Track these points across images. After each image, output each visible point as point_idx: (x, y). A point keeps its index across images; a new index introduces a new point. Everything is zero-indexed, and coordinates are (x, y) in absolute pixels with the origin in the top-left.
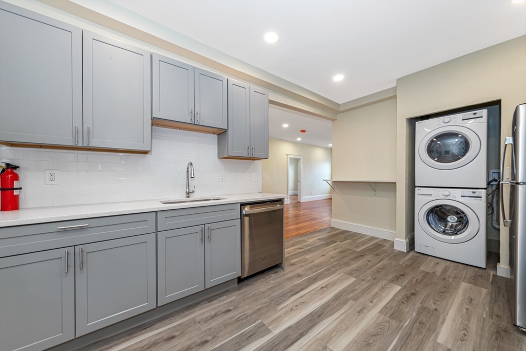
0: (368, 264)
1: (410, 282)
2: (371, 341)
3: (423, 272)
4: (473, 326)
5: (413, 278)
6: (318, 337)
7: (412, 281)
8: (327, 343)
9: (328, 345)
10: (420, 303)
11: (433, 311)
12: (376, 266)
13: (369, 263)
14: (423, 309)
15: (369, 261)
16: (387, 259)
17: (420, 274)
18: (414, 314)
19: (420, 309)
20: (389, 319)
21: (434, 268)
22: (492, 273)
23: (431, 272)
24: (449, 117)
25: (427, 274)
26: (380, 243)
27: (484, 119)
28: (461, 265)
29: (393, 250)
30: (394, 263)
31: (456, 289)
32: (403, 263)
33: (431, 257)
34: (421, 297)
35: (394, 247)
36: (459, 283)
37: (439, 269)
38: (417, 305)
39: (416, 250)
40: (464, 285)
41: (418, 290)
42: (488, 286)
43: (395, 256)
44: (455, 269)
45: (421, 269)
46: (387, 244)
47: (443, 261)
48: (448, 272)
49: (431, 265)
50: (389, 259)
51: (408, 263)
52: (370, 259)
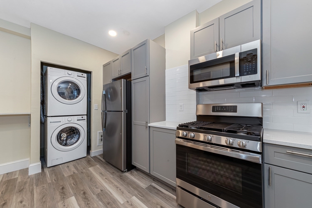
0: (24, 206)
1: (72, 188)
3: (69, 176)
4: (116, 184)
5: (70, 184)
7: (73, 187)
10: (94, 194)
11: (102, 192)
12: (35, 200)
13: (23, 203)
14: (98, 195)
15: (21, 202)
16: (35, 187)
17: (70, 179)
18: (100, 203)
19: (98, 198)
21: (70, 170)
22: (89, 157)
23: (72, 173)
24: (70, 72)
25: (73, 176)
26: (7, 179)
27: (86, 79)
28: (77, 161)
29: (29, 177)
30: (45, 185)
31: (92, 173)
32: (52, 180)
33: (60, 166)
34: (89, 191)
35: (28, 174)
36: (89, 170)
37: (73, 169)
38: (95, 197)
39: (48, 166)
40: (91, 169)
41: (82, 189)
42: (96, 163)
43: (38, 180)
44: (78, 164)
45: (65, 176)
46: (15, 175)
47: (68, 164)
48: (79, 168)
49: (67, 170)
50: (37, 186)
51: (54, 177)
52: (19, 200)
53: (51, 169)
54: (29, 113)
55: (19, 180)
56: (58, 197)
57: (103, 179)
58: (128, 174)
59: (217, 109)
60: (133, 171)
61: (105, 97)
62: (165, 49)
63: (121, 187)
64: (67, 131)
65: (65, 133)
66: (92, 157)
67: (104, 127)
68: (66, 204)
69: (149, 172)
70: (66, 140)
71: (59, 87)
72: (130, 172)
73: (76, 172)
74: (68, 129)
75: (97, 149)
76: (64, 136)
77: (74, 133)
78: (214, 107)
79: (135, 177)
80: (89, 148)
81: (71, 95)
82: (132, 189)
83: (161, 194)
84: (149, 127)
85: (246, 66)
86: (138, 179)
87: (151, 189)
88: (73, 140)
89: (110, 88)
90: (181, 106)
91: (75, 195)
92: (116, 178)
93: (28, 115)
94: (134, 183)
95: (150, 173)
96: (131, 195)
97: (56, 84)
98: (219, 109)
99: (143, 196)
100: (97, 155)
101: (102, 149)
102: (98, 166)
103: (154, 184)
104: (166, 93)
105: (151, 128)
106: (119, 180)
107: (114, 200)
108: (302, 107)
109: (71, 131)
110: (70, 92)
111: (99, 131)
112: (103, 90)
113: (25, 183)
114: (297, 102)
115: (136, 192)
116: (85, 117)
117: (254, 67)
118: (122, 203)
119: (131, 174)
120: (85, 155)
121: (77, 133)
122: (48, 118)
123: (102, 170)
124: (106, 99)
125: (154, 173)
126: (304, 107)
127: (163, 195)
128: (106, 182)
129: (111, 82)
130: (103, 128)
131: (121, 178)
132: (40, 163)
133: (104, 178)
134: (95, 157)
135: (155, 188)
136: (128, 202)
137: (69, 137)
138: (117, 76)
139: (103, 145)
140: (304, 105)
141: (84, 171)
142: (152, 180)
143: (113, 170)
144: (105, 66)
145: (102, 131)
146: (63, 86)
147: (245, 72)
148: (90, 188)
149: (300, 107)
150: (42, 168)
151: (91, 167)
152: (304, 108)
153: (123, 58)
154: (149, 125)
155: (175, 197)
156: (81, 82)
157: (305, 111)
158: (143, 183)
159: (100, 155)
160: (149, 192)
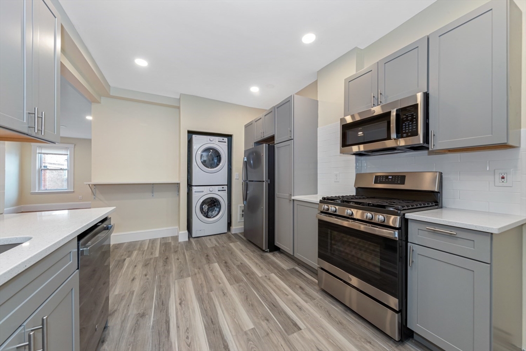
0: (180, 262)
1: (215, 257)
2: (250, 303)
3: (212, 248)
4: (256, 261)
5: (213, 254)
6: (234, 334)
8: (242, 330)
9: (245, 330)
11: (242, 265)
12: (187, 260)
13: (180, 260)
14: (238, 266)
15: (178, 259)
16: (185, 251)
17: (212, 250)
18: (240, 272)
20: (238, 284)
21: (212, 243)
22: (230, 233)
23: (214, 246)
24: (212, 138)
25: (215, 248)
26: (163, 242)
27: (226, 144)
28: (218, 235)
29: (179, 243)
30: (192, 251)
31: (232, 248)
32: (197, 248)
33: (203, 238)
34: (229, 262)
35: (178, 240)
36: (229, 245)
37: (215, 242)
38: (235, 267)
39: (193, 236)
40: (231, 244)
41: (224, 259)
42: (237, 240)
43: (187, 246)
44: (219, 239)
45: (208, 246)
46: (169, 240)
47: (210, 237)
48: (220, 242)
49: (209, 242)
50: (187, 250)
51: (199, 247)
52: (176, 257)
53: (196, 239)
54: (179, 182)
55: (173, 244)
56: (204, 261)
57: (243, 255)
58: (270, 255)
59: (380, 179)
60: (276, 252)
61: (246, 164)
62: (317, 101)
63: (260, 264)
64: (208, 202)
65: (206, 204)
66: (232, 234)
67: (245, 199)
68: (211, 267)
69: (292, 254)
70: (208, 212)
71: (202, 155)
72: (272, 253)
73: (218, 245)
74: (209, 200)
75: (238, 226)
76: (206, 207)
77: (215, 206)
78: (377, 177)
79: (277, 259)
80: (229, 224)
81: (211, 162)
82: (272, 268)
83: (303, 277)
84: (293, 200)
85: (406, 125)
86: (280, 261)
87: (293, 271)
88: (214, 213)
89: (252, 153)
90: (336, 175)
91: (218, 262)
92: (256, 256)
93: (178, 184)
94: (275, 263)
95: (293, 256)
96: (270, 272)
97: (199, 152)
98: (383, 179)
99: (283, 275)
100: (237, 232)
101: (243, 227)
102: (238, 243)
103: (297, 268)
104: (318, 158)
105: (295, 201)
106: (259, 258)
107: (253, 272)
108: (501, 178)
109: (212, 203)
110: (211, 159)
111: (240, 205)
112: (245, 156)
113: (178, 247)
114: (494, 170)
115: (276, 271)
116: (226, 188)
117: (414, 127)
118: (260, 276)
119: (274, 255)
120: (226, 231)
121: (218, 205)
122: (193, 187)
123: (243, 247)
124: (248, 166)
125: (298, 255)
126: (503, 178)
127: (305, 279)
128: (246, 258)
129: (253, 147)
130: (244, 201)
131: (262, 257)
132: (187, 232)
133: (245, 254)
134: (235, 235)
135: (297, 271)
136: (266, 276)
137: (210, 209)
138: (259, 139)
139: (244, 221)
140: (503, 175)
141: (225, 245)
142: (296, 264)
143: (254, 248)
144: (246, 126)
145: (243, 205)
146: (205, 154)
147: (404, 133)
148: (231, 260)
149: (498, 177)
150: (189, 238)
151: (231, 243)
152: (503, 180)
153: (266, 117)
154: (293, 198)
155: (317, 281)
156: (222, 148)
157: (505, 184)
158: (285, 265)
159: (241, 233)
160: (290, 273)
